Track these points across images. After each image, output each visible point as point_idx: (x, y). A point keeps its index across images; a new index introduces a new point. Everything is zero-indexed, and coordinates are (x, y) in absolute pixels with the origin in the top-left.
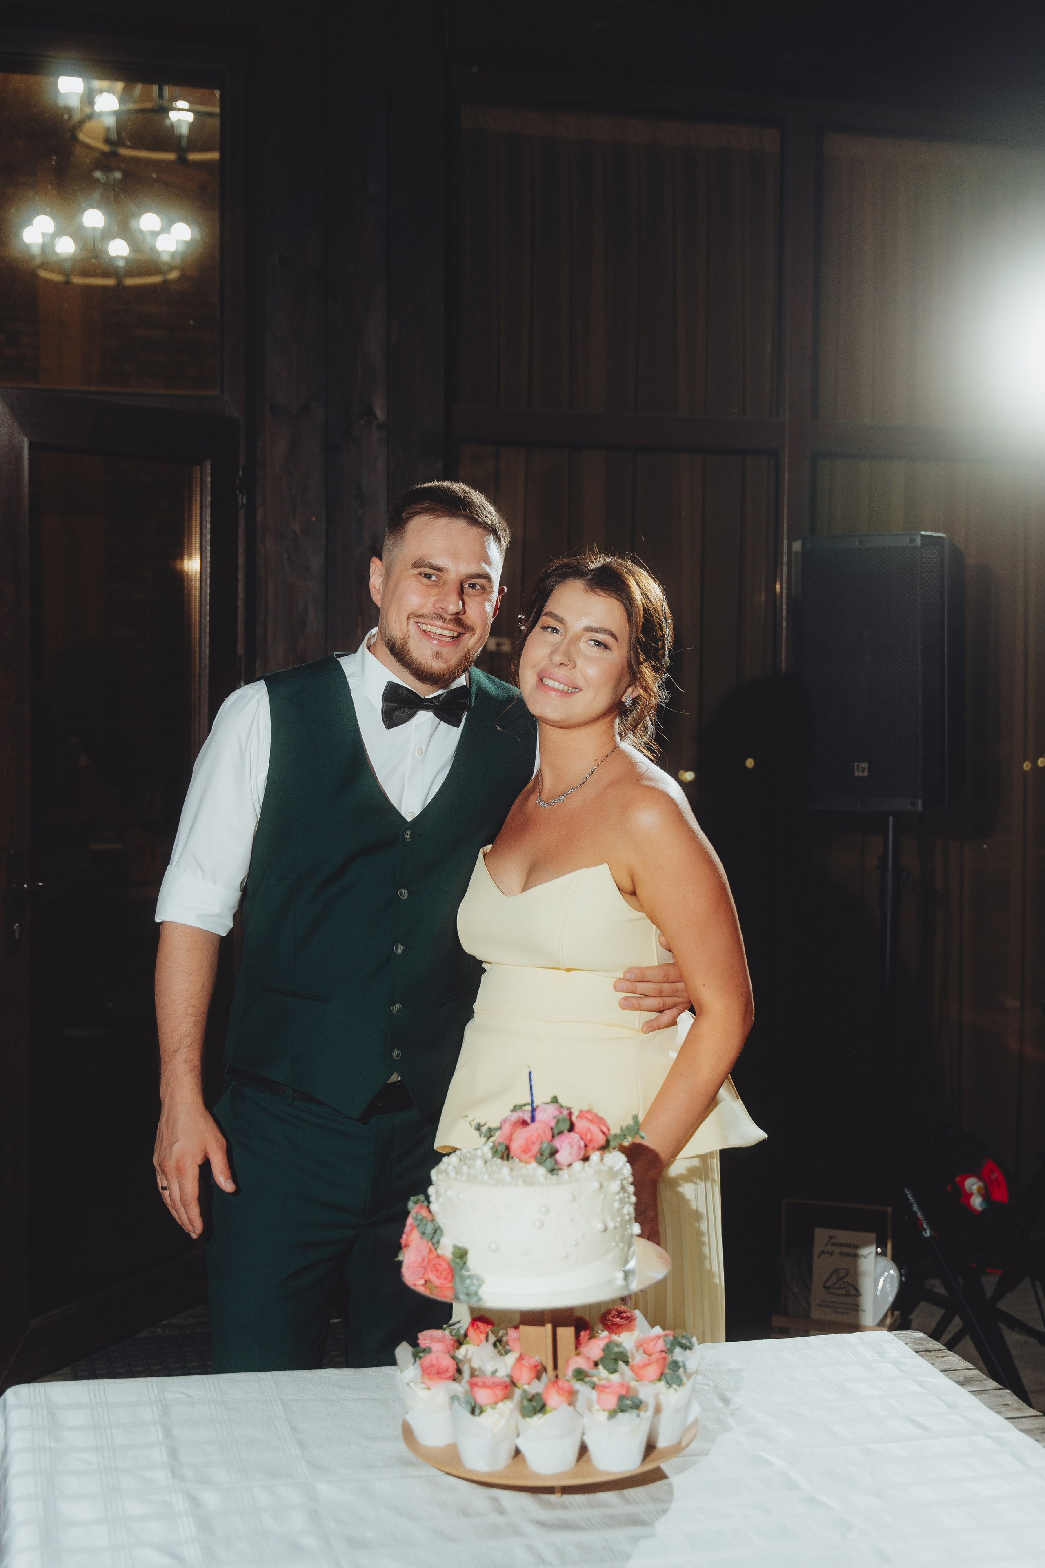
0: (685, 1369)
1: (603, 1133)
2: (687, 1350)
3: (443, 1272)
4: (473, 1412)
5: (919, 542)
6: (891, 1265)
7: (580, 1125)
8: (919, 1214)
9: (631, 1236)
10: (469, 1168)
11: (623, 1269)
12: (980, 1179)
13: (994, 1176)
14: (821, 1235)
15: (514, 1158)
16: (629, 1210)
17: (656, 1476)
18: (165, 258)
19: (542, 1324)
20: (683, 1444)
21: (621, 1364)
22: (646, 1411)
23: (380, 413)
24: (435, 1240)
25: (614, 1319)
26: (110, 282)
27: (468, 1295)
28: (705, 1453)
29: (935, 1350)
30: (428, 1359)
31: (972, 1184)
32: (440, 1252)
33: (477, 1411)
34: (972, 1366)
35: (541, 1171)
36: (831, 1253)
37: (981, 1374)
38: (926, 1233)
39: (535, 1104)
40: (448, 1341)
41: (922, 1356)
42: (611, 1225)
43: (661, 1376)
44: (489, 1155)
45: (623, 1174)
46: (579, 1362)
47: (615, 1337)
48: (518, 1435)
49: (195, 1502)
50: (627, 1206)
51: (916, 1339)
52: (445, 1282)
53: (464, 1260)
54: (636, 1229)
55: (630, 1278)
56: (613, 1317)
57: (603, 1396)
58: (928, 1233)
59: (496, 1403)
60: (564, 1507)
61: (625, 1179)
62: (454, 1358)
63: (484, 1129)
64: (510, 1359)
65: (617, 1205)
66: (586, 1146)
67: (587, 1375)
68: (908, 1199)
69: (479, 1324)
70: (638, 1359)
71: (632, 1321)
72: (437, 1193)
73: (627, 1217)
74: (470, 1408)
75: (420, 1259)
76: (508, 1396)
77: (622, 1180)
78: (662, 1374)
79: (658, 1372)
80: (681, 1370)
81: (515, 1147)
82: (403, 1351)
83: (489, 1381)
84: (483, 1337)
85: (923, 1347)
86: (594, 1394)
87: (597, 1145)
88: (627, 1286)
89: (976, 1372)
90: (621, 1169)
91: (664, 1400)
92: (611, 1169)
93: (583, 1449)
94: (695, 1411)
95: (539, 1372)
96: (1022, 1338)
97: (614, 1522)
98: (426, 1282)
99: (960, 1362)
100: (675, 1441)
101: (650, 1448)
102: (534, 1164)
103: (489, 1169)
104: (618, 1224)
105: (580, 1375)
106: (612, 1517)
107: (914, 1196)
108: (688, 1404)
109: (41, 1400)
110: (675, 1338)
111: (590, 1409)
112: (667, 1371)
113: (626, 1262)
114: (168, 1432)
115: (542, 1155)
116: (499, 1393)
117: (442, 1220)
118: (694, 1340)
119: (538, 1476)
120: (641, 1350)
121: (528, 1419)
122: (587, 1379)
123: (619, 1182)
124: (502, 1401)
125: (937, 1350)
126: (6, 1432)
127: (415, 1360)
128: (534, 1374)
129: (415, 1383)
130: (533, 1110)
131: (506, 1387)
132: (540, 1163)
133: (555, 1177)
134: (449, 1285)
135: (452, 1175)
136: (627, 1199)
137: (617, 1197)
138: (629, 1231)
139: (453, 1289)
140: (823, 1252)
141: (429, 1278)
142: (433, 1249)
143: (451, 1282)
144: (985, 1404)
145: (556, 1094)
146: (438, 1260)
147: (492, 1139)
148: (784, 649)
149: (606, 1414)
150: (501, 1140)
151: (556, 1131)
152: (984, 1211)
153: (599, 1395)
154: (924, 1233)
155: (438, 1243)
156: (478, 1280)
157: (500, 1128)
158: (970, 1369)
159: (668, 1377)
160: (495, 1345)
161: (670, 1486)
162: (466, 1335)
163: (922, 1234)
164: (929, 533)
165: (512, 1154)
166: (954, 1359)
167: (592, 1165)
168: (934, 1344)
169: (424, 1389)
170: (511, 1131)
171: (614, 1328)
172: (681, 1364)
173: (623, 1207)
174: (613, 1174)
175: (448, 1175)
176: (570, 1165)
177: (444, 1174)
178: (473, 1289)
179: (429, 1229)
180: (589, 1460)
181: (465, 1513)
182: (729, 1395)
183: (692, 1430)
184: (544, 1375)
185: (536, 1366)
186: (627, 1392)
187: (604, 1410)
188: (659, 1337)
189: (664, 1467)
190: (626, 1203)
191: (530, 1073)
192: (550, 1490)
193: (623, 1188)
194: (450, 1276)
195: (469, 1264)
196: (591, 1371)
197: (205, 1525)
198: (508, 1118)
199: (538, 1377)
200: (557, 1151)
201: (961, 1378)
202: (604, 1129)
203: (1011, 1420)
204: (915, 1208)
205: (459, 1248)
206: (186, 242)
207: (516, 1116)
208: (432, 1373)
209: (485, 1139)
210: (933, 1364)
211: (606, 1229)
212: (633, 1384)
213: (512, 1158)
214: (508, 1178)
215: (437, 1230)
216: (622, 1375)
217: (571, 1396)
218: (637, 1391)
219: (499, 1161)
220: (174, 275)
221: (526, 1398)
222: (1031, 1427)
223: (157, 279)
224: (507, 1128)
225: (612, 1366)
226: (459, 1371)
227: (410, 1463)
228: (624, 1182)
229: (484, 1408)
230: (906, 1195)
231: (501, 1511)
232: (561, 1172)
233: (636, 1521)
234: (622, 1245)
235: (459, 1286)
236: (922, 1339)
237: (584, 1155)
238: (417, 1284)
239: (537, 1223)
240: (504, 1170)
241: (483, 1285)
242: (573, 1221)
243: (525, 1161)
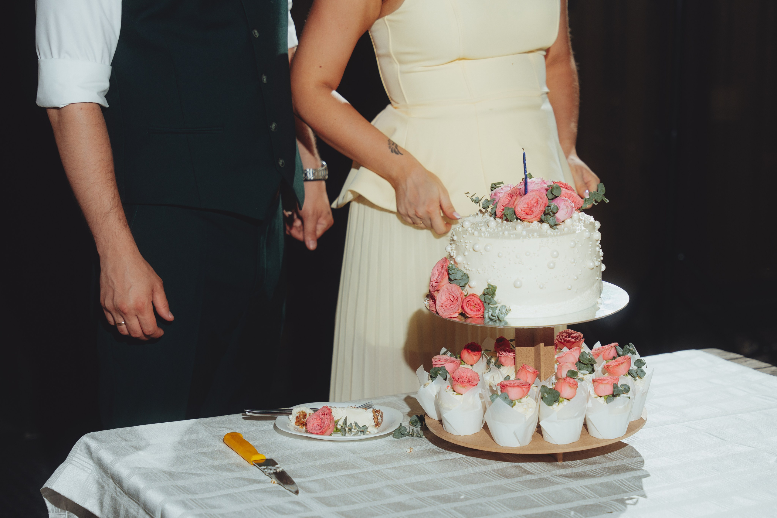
3: (474, 306)
21: (594, 366)
22: (632, 395)
24: (462, 284)
25: (568, 339)
30: (455, 374)
32: (468, 292)
33: (513, 404)
35: (545, 226)
40: (455, 363)
43: (629, 372)
46: (567, 367)
48: (541, 418)
52: (478, 313)
53: (493, 295)
56: (566, 337)
57: (601, 386)
59: (522, 398)
67: (579, 375)
70: (602, 362)
74: (510, 404)
75: (453, 299)
76: (527, 393)
79: (628, 369)
81: (519, 210)
91: (635, 387)
93: (585, 426)
98: (460, 314)
102: (536, 223)
104: (599, 264)
105: (572, 374)
111: (590, 396)
112: (634, 368)
115: (543, 215)
124: (524, 396)
128: (536, 376)
132: (542, 221)
133: (556, 230)
134: (481, 315)
139: (484, 318)
141: (465, 311)
142: (463, 290)
143: (483, 313)
146: (471, 297)
149: (603, 399)
151: (550, 197)
155: (466, 285)
157: (493, 199)
159: (633, 373)
165: (515, 217)
167: (576, 220)
170: (507, 201)
171: (568, 345)
172: (644, 362)
176: (563, 221)
179: (459, 276)
180: (590, 432)
187: (601, 397)
188: (610, 348)
191: (524, 154)
194: (481, 308)
196: (578, 371)
200: (557, 211)
208: (464, 382)
209: (484, 207)
214: (524, 233)
215: (463, 277)
216: (599, 374)
219: (502, 222)
221: (545, 393)
224: (504, 198)
225: (588, 368)
229: (515, 401)
232: (558, 227)
238: (452, 317)
239: (552, 265)
240: (520, 227)
241: (509, 314)
242: (576, 262)
243: (529, 220)
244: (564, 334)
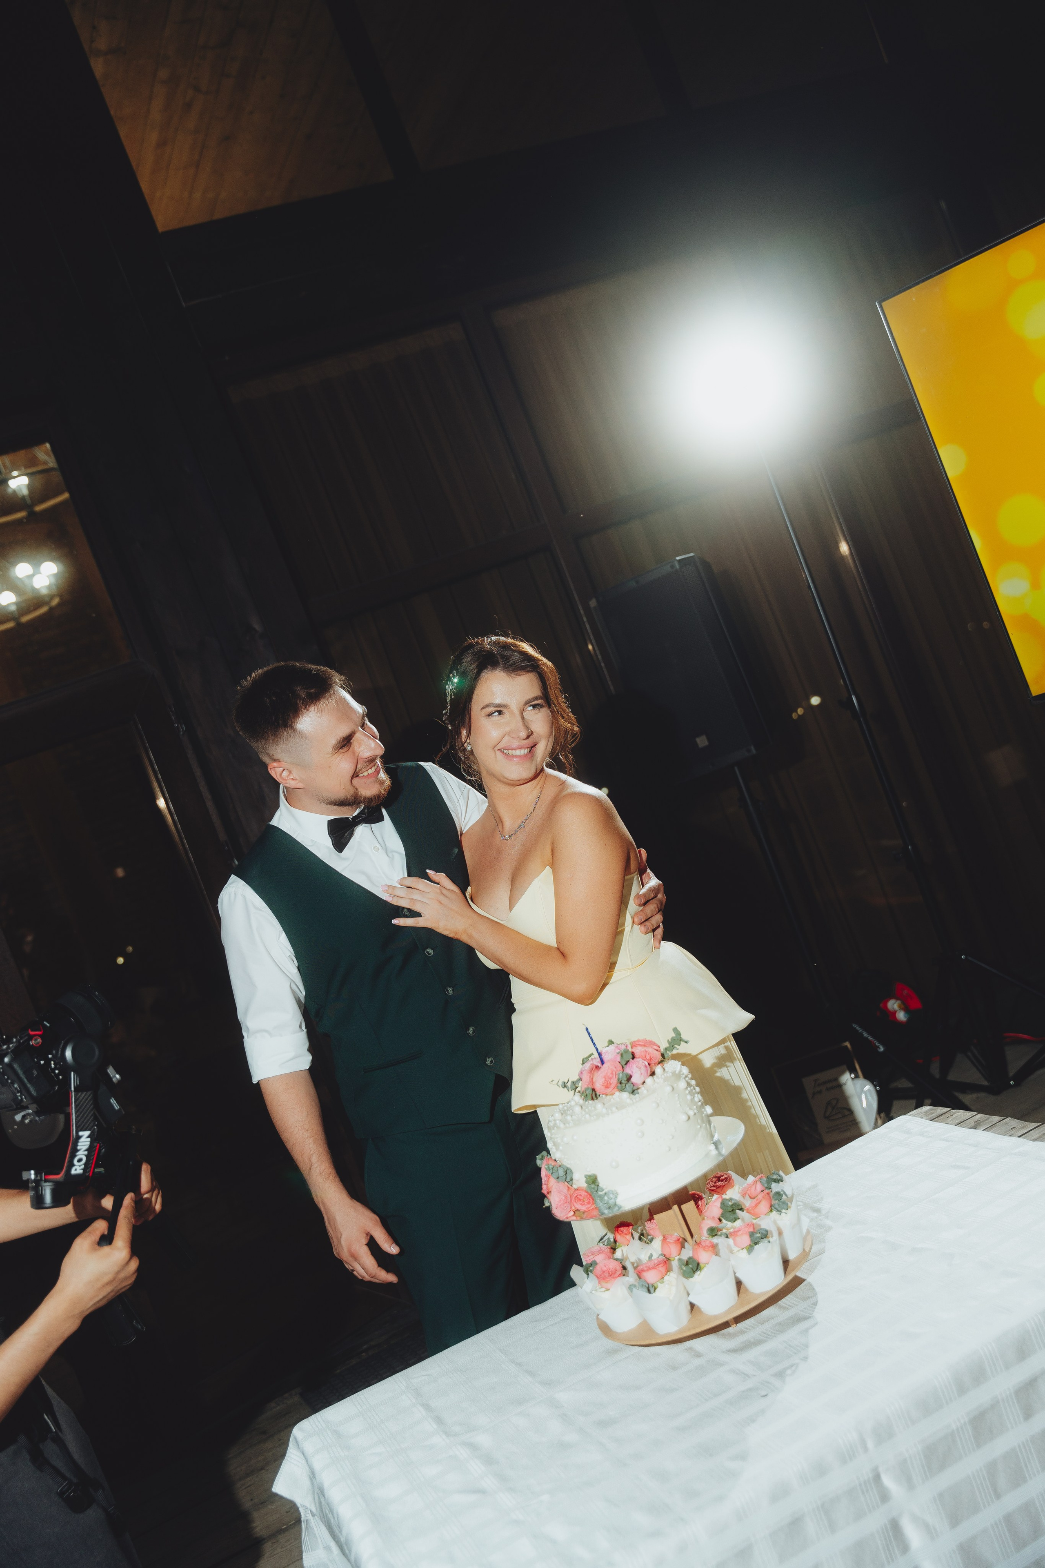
0: (786, 1195)
1: (657, 1050)
2: (780, 1182)
3: (584, 1200)
4: (649, 1292)
5: (677, 566)
6: (866, 1082)
7: (638, 1051)
8: (870, 1038)
9: (708, 1116)
10: (572, 1116)
11: (712, 1142)
12: (897, 999)
13: (905, 992)
14: (808, 1082)
15: (601, 1096)
16: (698, 1098)
17: (797, 1282)
18: (44, 592)
19: (670, 1208)
20: (807, 1250)
21: (738, 1211)
22: (772, 1237)
23: (257, 627)
24: (568, 1179)
25: (718, 1184)
26: (10, 625)
27: (609, 1208)
28: (822, 1252)
29: (944, 1114)
30: (598, 1269)
31: (893, 1005)
32: (575, 1186)
33: (652, 1290)
34: (975, 1113)
35: (625, 1095)
36: (820, 1092)
37: (984, 1115)
38: (880, 1049)
39: (599, 1051)
40: (606, 1250)
41: (937, 1121)
42: (691, 1113)
43: (772, 1208)
44: (581, 1102)
45: (683, 1074)
46: (709, 1223)
47: (724, 1196)
48: (689, 1294)
49: (473, 1447)
50: (696, 1095)
51: (926, 1112)
52: (589, 1206)
53: (597, 1184)
54: (709, 1110)
55: (720, 1146)
56: (715, 1183)
57: (738, 1239)
58: (882, 1049)
59: (663, 1278)
60: (742, 1332)
61: (686, 1077)
62: (616, 1260)
63: (569, 1084)
64: (657, 1244)
65: (689, 1097)
66: (649, 1064)
67: (720, 1230)
68: (858, 1031)
69: (622, 1229)
70: (747, 1203)
71: (730, 1179)
72: (555, 1144)
73: (700, 1103)
74: (647, 1290)
75: (564, 1198)
76: (668, 1270)
77: (685, 1078)
78: (771, 1206)
79: (768, 1206)
80: (784, 1197)
81: (598, 1086)
82: (576, 1272)
83: (651, 1264)
84: (629, 1237)
85: (934, 1115)
86: (730, 1241)
87: (657, 1061)
88: (720, 1154)
89: (980, 1115)
90: (680, 1071)
91: (781, 1224)
92: (674, 1073)
93: (739, 1284)
94: (805, 1223)
95: (682, 1242)
96: (974, 1096)
97: (783, 1327)
98: (574, 1212)
99: (965, 1114)
100: (801, 1251)
101: (786, 1263)
102: (617, 1093)
103: (587, 1110)
104: (696, 1111)
105: (713, 1232)
106: (780, 1324)
107: (861, 1027)
108: (799, 1220)
109: (321, 1425)
110: (768, 1178)
111: (731, 1252)
112: (774, 1202)
113: (712, 1137)
114: (427, 1407)
115: (621, 1083)
116: (662, 1269)
117: (567, 1163)
118: (781, 1173)
119: (715, 1317)
120: (747, 1197)
121: (691, 1279)
122: (719, 1233)
123: (684, 1080)
124: (666, 1274)
125: (945, 1113)
126: (307, 1460)
127: (588, 1274)
128: (679, 1246)
129: (596, 1290)
130: (600, 1054)
131: (665, 1262)
132: (622, 1090)
133: (637, 1095)
134: (593, 1207)
135: (562, 1126)
136: (694, 1091)
137: (687, 1092)
138: (705, 1112)
139: (597, 1208)
140: (814, 1094)
141: (576, 1208)
142: (569, 1186)
143: (593, 1204)
144: (998, 1134)
145: (610, 1039)
146: (577, 1192)
147: (577, 1090)
148: (610, 683)
149: (745, 1251)
150: (586, 1086)
151: (624, 1063)
152: (909, 1020)
153: (734, 1240)
154: (878, 1050)
155: (572, 1180)
156: (613, 1194)
157: (580, 1079)
158: (975, 1115)
159: (777, 1206)
160: (640, 1239)
161: (810, 1285)
162: (615, 1241)
163: (878, 1051)
164: (682, 557)
165: (598, 1094)
166: (960, 1114)
167: (660, 1076)
168: (941, 1110)
169: (605, 1291)
170: (590, 1077)
171: (719, 1190)
172: (782, 1193)
173: (694, 1098)
174: (677, 1076)
175: (558, 1128)
176: (644, 1082)
177: (555, 1128)
178: (612, 1202)
179: (561, 1172)
180: (746, 1290)
181: (674, 1368)
182: (817, 1205)
183: (807, 1238)
184: (686, 1244)
185: (679, 1240)
186: (754, 1228)
187: (742, 1249)
188: (756, 1182)
189: (800, 1274)
190: (694, 1094)
191: (587, 1029)
192: (726, 1325)
193: (689, 1084)
194: (591, 1200)
195: (600, 1185)
196: (720, 1226)
197: (488, 1460)
198: (583, 1069)
199: (683, 1246)
200: (631, 1077)
201: (973, 1124)
202: (656, 1047)
203: (1023, 1137)
204: (865, 1035)
205: (590, 1176)
206: (55, 575)
207: (588, 1065)
208: (606, 1277)
209: (573, 1091)
210: (948, 1123)
211: (689, 1118)
212: (754, 1221)
213: (599, 1096)
214: (604, 1111)
215: (567, 1171)
216: (743, 1220)
217: (714, 1249)
218: (759, 1225)
219: (591, 1102)
220: (56, 601)
221: (683, 1265)
222: (1038, 1135)
223: (44, 610)
224: (586, 1077)
225: (732, 1217)
226: (624, 1268)
227: (615, 1351)
228: (687, 1079)
229: (655, 1285)
230: (855, 1028)
231: (699, 1355)
232: (639, 1091)
233: (798, 1319)
234: (704, 1125)
235: (600, 1204)
236: (930, 1110)
237: (651, 1072)
238: (569, 1216)
239: (639, 1134)
240: (599, 1105)
241: (618, 1196)
242: (664, 1121)
243: (611, 1093)
244: (713, 1179)
